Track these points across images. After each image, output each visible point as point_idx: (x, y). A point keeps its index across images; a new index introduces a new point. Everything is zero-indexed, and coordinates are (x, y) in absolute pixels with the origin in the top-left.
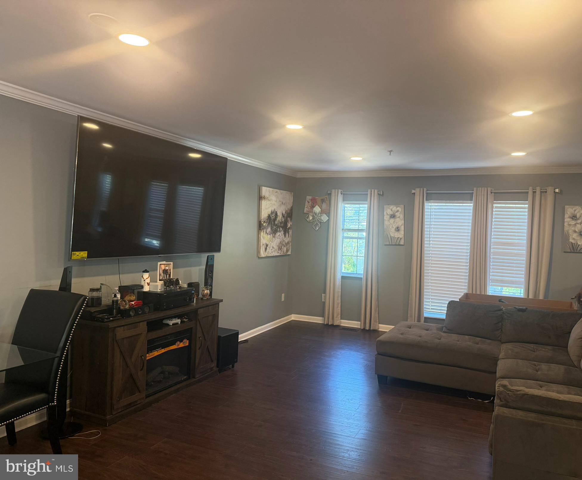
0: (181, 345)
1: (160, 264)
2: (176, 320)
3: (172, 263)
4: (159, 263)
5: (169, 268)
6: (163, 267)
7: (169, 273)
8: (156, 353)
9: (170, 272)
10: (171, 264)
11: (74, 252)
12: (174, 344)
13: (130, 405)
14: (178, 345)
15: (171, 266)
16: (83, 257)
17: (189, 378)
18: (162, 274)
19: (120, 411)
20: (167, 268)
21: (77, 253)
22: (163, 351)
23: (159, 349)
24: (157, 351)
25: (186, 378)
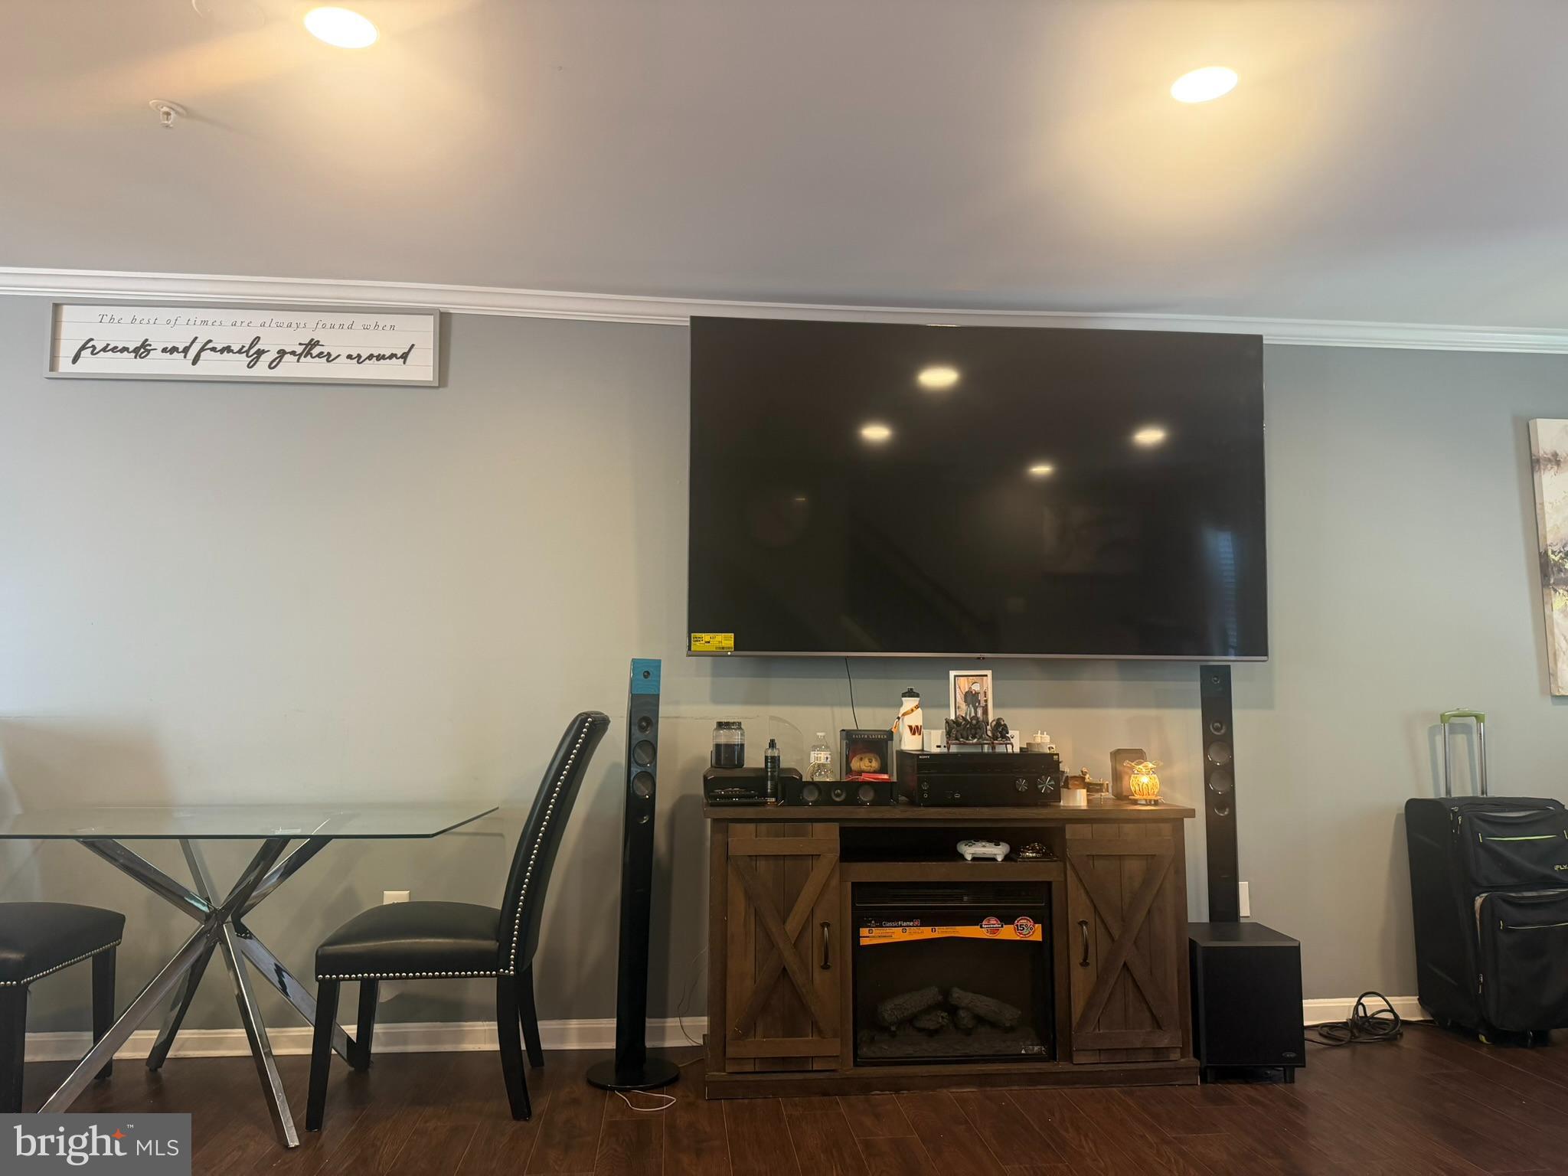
0: (1008, 933)
1: (955, 676)
2: (984, 846)
3: (989, 673)
4: (952, 674)
5: (982, 686)
6: (964, 685)
7: (983, 703)
8: (897, 934)
9: (986, 701)
10: (986, 676)
11: (698, 635)
12: (977, 921)
13: (785, 1063)
14: (995, 931)
15: (988, 681)
16: (723, 648)
17: (1052, 1057)
18: (963, 706)
19: (749, 1068)
20: (976, 688)
21: (706, 637)
22: (927, 933)
23: (911, 924)
24: (901, 926)
25: (1039, 1053)
